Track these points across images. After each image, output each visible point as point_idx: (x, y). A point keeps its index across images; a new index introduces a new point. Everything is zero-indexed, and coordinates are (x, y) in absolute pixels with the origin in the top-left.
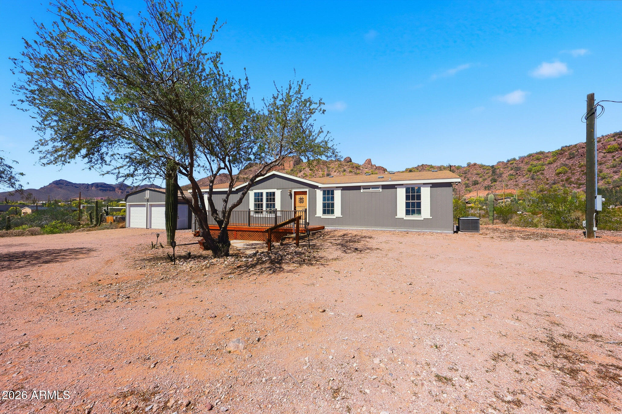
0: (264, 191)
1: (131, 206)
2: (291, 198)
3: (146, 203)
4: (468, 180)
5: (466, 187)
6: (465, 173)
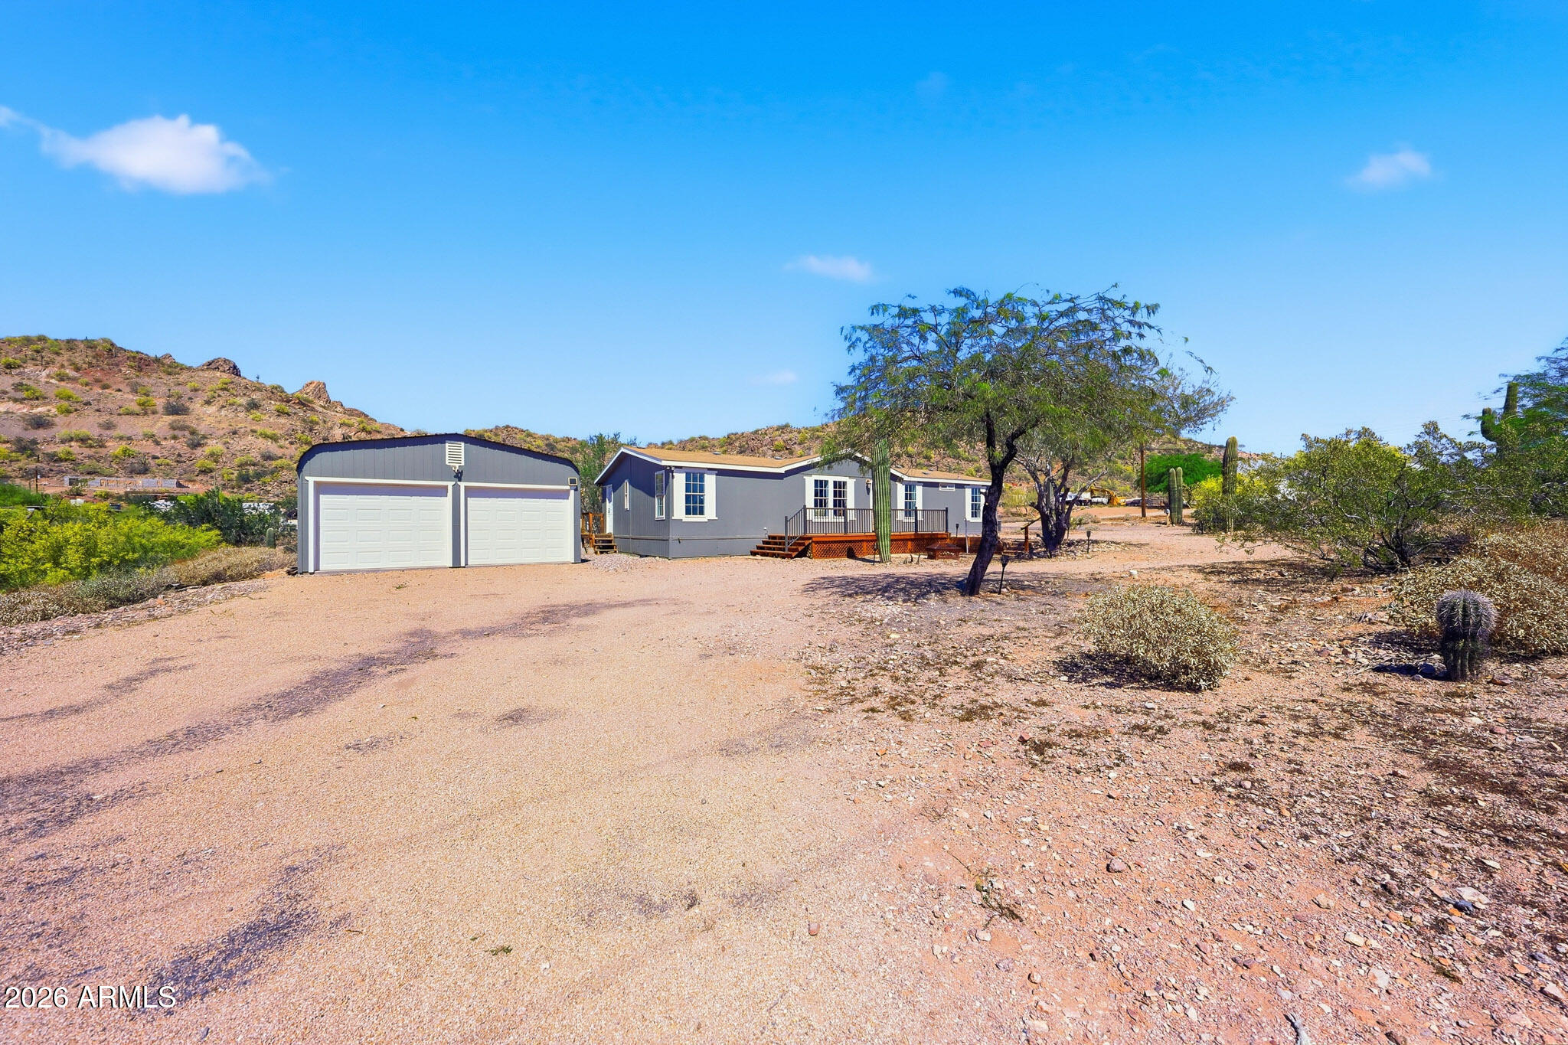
0: (831, 479)
1: (321, 489)
2: (868, 493)
3: (450, 484)
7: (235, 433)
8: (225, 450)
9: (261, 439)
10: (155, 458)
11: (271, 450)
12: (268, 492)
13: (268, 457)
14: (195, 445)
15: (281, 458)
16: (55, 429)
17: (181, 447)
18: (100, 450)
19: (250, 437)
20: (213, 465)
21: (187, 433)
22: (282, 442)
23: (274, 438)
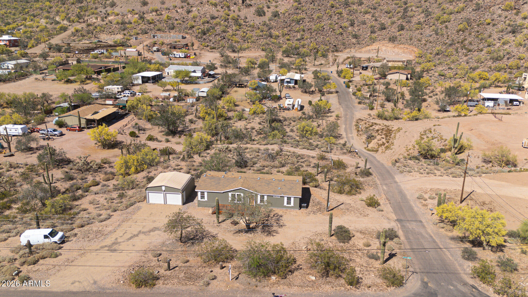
0: (236, 194)
1: (149, 193)
3: (163, 192)
4: (376, 20)
5: (371, 33)
6: (375, 9)
7: (202, 3)
8: (198, 14)
9: (211, 6)
10: (176, 20)
11: (213, 13)
12: (210, 41)
13: (213, 18)
14: (189, 12)
15: (217, 18)
16: (149, 5)
17: (184, 13)
18: (161, 16)
19: (207, 6)
20: (194, 24)
21: (186, 4)
22: (219, 8)
23: (215, 5)
